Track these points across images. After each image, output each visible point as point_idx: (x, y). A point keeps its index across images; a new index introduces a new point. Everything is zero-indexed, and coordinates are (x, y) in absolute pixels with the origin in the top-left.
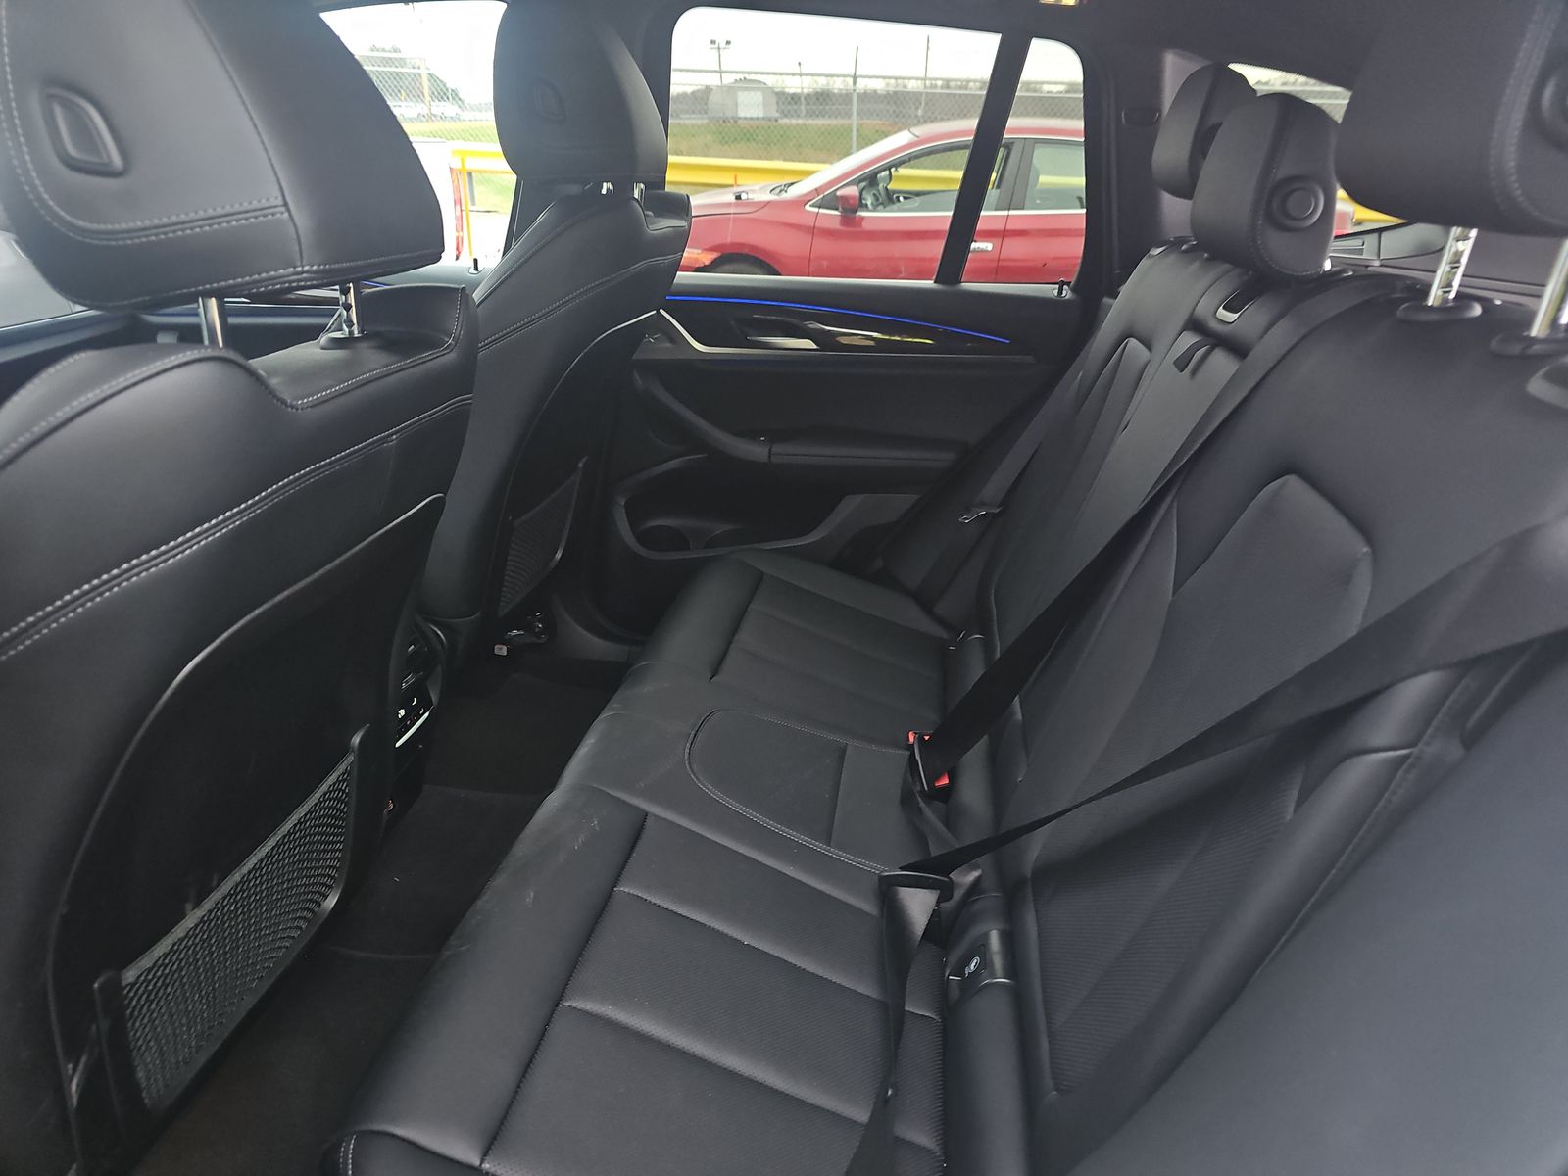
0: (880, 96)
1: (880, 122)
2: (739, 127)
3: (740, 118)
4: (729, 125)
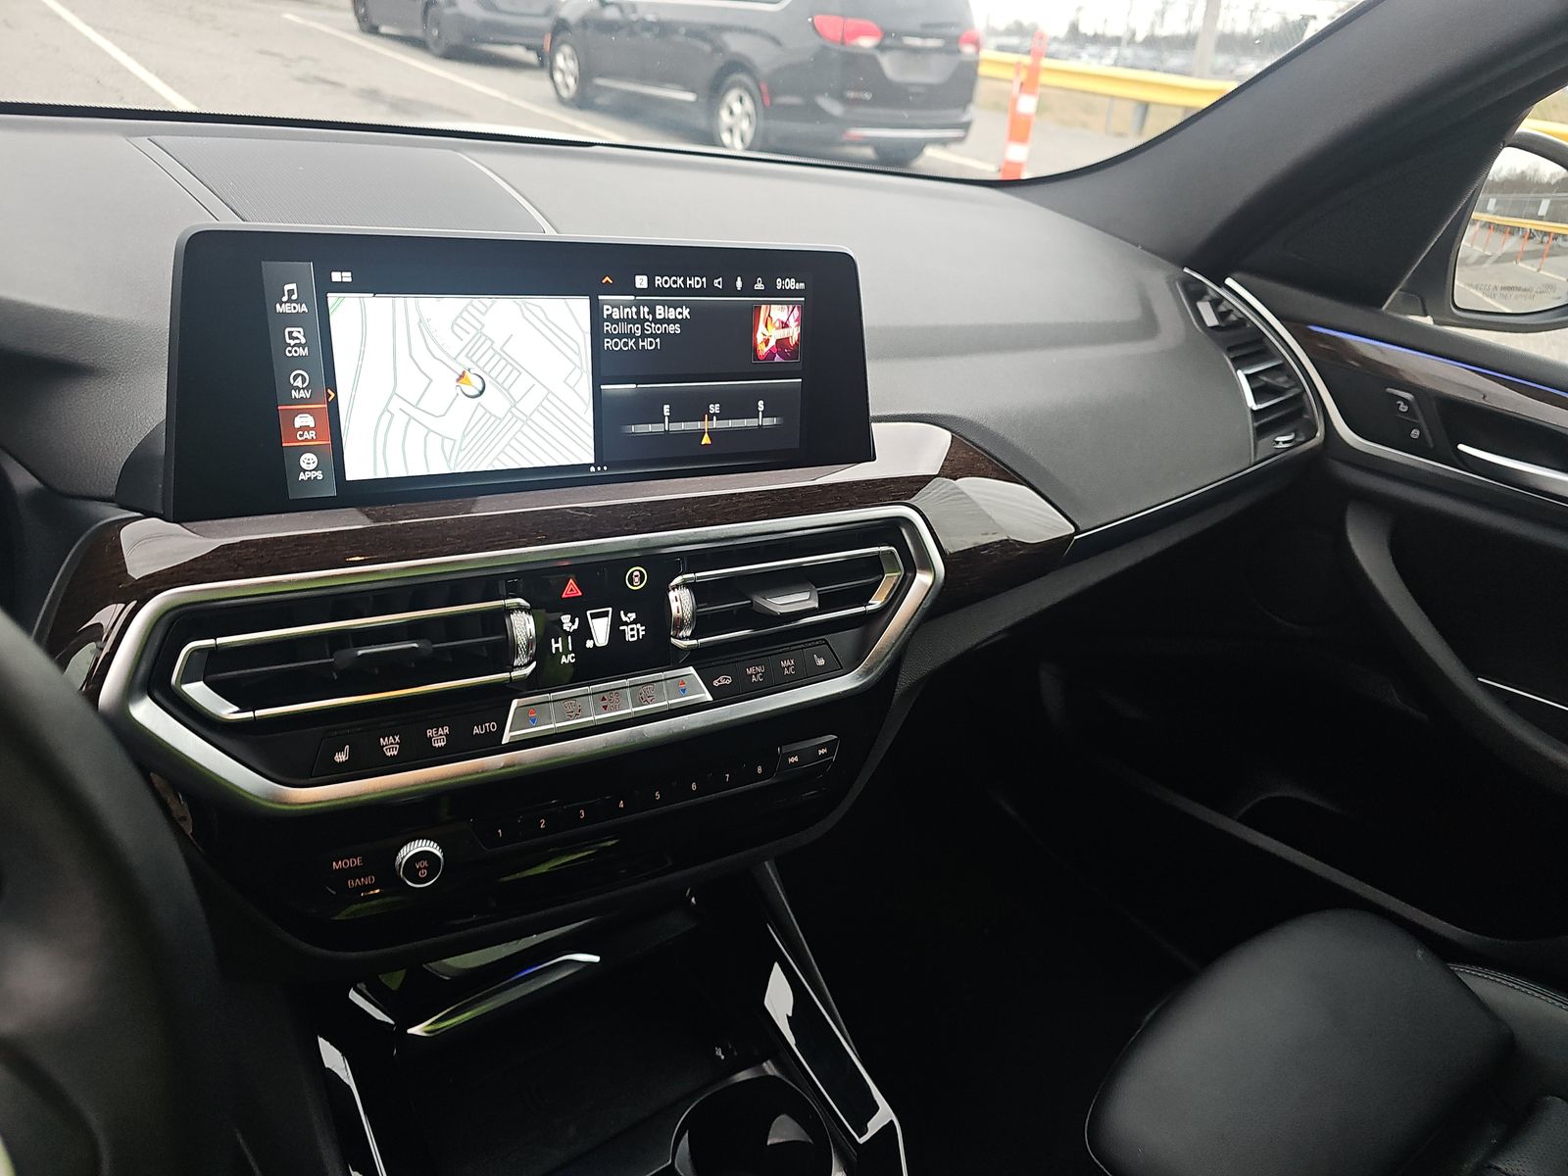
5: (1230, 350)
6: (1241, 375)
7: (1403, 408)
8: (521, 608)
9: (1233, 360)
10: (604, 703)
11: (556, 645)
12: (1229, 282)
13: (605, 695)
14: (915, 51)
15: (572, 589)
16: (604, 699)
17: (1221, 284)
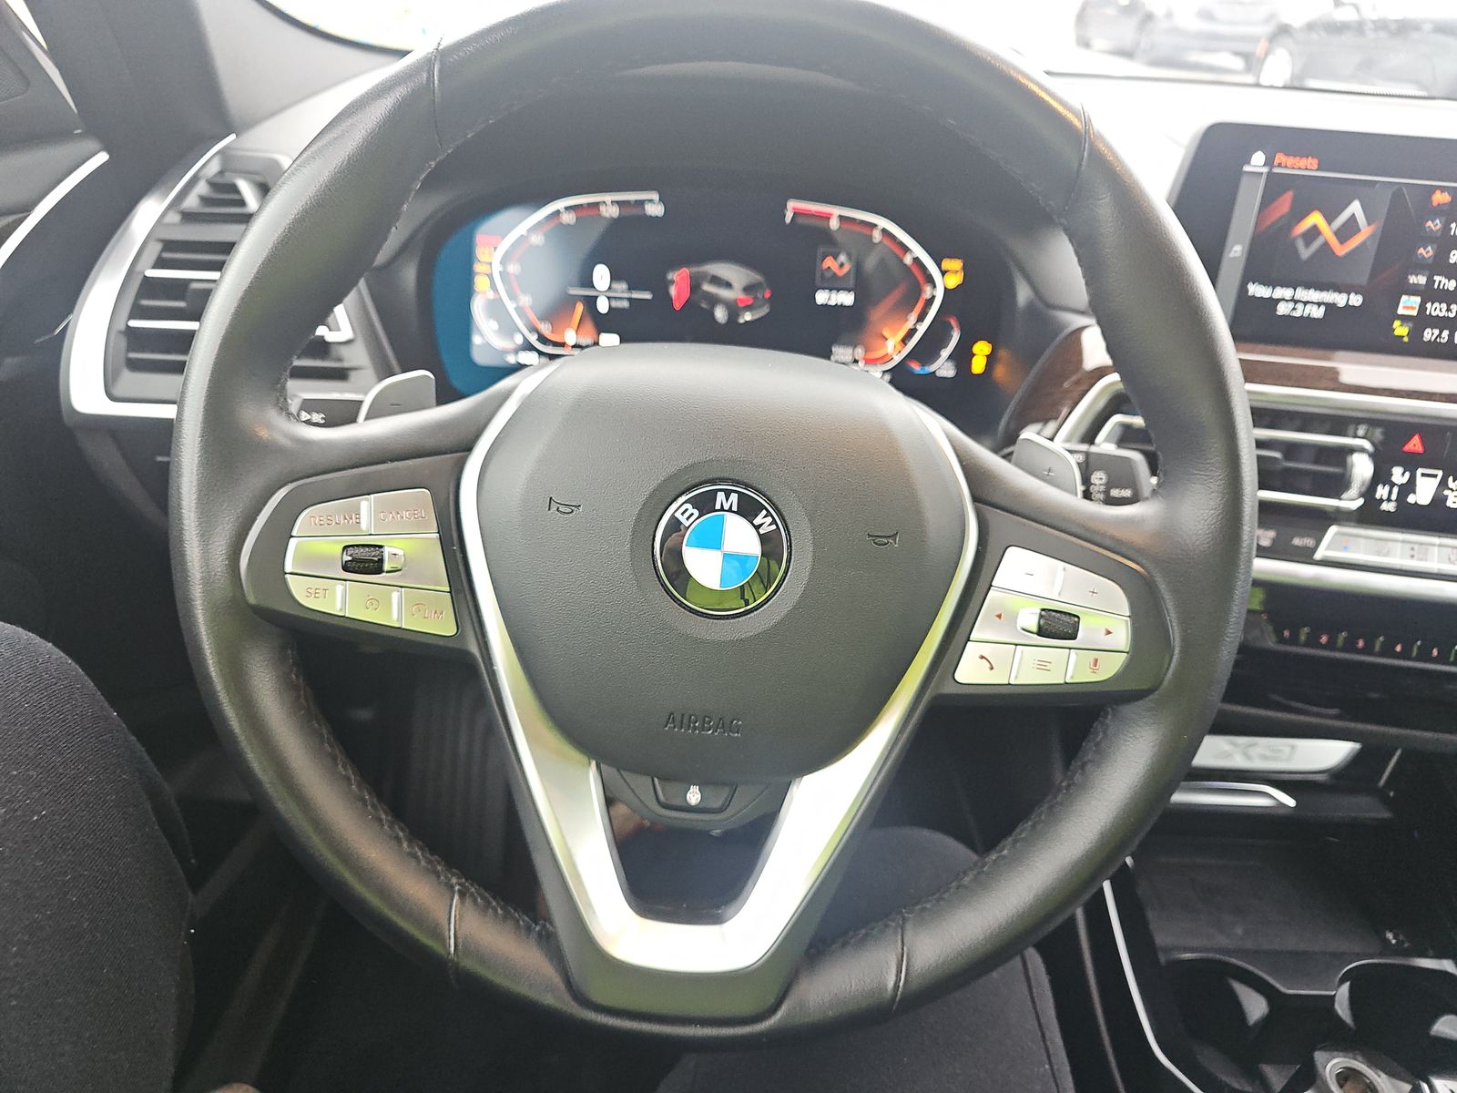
8: (1362, 450)
10: (1412, 553)
11: (1382, 491)
13: (1416, 547)
15: (1415, 444)
16: (1413, 549)
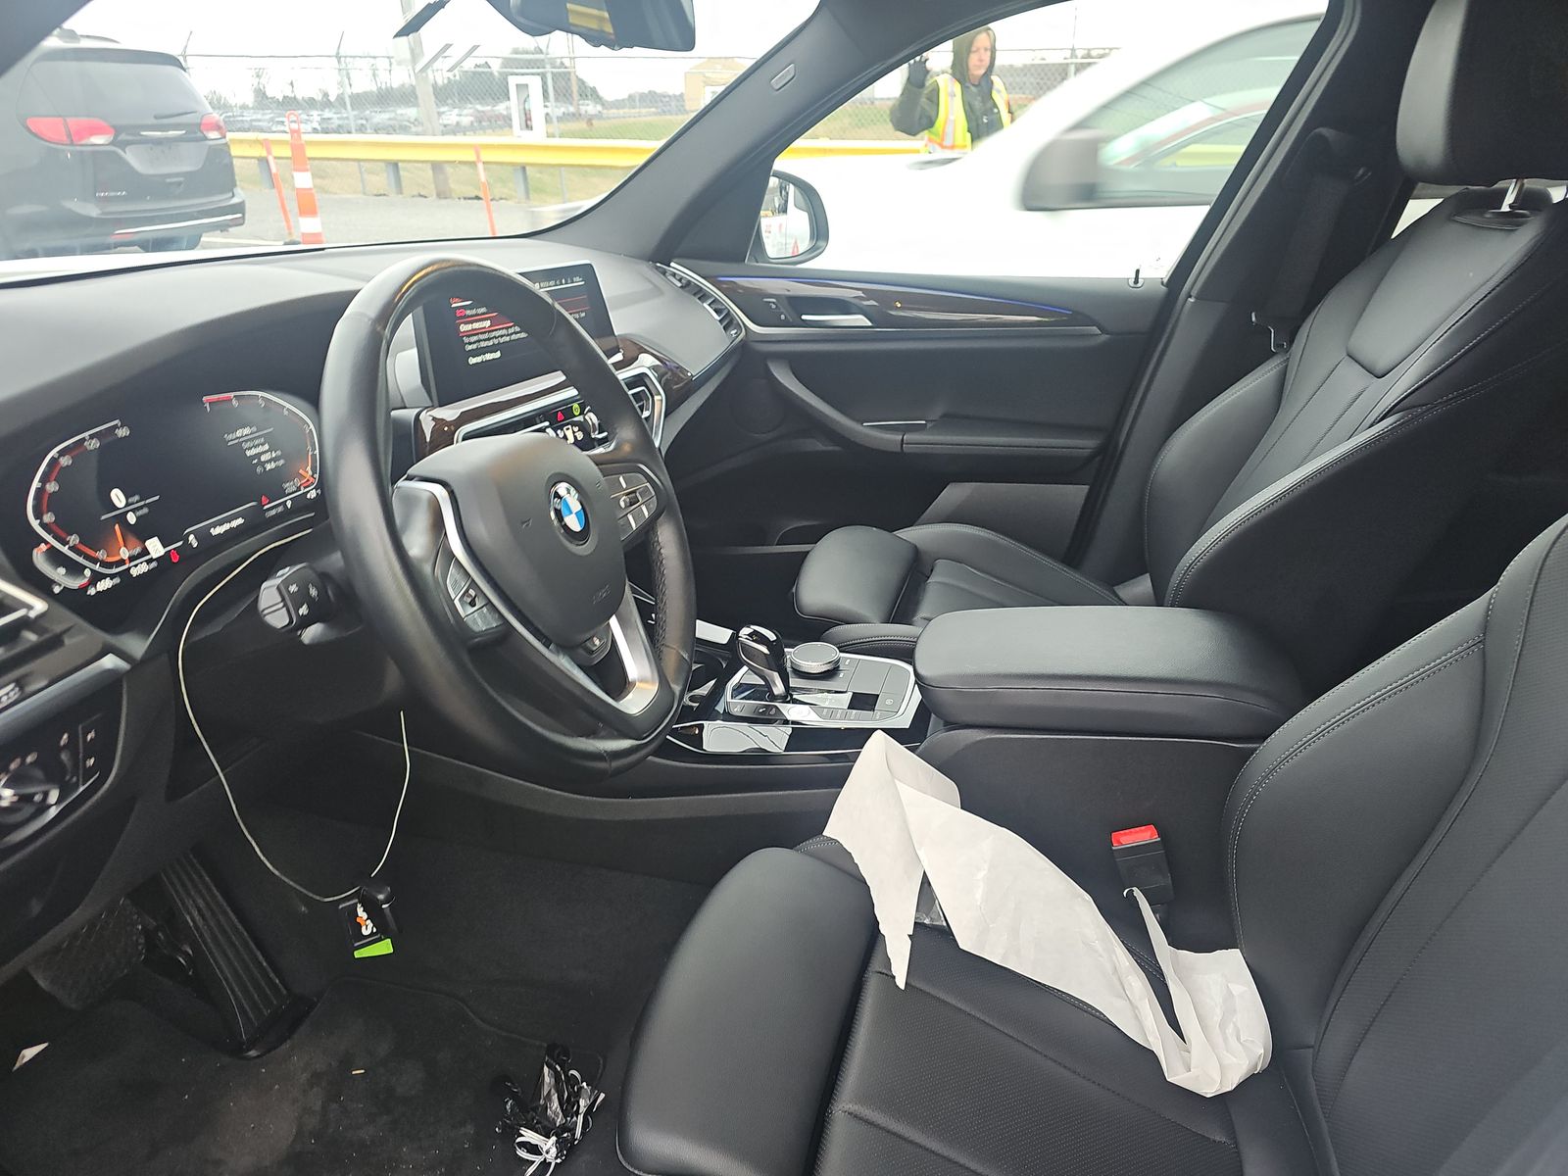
0: (1016, 70)
1: (1024, 96)
2: (876, 108)
3: (877, 99)
4: (866, 107)
5: (695, 294)
6: (705, 305)
7: (774, 306)
9: (699, 299)
12: (672, 264)
14: (158, 142)
17: (669, 266)
